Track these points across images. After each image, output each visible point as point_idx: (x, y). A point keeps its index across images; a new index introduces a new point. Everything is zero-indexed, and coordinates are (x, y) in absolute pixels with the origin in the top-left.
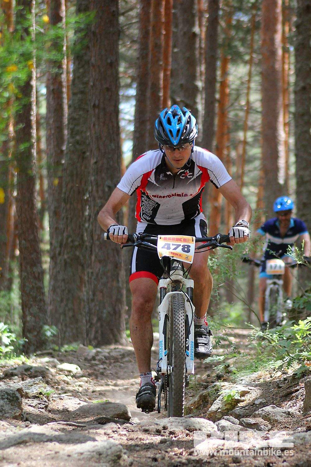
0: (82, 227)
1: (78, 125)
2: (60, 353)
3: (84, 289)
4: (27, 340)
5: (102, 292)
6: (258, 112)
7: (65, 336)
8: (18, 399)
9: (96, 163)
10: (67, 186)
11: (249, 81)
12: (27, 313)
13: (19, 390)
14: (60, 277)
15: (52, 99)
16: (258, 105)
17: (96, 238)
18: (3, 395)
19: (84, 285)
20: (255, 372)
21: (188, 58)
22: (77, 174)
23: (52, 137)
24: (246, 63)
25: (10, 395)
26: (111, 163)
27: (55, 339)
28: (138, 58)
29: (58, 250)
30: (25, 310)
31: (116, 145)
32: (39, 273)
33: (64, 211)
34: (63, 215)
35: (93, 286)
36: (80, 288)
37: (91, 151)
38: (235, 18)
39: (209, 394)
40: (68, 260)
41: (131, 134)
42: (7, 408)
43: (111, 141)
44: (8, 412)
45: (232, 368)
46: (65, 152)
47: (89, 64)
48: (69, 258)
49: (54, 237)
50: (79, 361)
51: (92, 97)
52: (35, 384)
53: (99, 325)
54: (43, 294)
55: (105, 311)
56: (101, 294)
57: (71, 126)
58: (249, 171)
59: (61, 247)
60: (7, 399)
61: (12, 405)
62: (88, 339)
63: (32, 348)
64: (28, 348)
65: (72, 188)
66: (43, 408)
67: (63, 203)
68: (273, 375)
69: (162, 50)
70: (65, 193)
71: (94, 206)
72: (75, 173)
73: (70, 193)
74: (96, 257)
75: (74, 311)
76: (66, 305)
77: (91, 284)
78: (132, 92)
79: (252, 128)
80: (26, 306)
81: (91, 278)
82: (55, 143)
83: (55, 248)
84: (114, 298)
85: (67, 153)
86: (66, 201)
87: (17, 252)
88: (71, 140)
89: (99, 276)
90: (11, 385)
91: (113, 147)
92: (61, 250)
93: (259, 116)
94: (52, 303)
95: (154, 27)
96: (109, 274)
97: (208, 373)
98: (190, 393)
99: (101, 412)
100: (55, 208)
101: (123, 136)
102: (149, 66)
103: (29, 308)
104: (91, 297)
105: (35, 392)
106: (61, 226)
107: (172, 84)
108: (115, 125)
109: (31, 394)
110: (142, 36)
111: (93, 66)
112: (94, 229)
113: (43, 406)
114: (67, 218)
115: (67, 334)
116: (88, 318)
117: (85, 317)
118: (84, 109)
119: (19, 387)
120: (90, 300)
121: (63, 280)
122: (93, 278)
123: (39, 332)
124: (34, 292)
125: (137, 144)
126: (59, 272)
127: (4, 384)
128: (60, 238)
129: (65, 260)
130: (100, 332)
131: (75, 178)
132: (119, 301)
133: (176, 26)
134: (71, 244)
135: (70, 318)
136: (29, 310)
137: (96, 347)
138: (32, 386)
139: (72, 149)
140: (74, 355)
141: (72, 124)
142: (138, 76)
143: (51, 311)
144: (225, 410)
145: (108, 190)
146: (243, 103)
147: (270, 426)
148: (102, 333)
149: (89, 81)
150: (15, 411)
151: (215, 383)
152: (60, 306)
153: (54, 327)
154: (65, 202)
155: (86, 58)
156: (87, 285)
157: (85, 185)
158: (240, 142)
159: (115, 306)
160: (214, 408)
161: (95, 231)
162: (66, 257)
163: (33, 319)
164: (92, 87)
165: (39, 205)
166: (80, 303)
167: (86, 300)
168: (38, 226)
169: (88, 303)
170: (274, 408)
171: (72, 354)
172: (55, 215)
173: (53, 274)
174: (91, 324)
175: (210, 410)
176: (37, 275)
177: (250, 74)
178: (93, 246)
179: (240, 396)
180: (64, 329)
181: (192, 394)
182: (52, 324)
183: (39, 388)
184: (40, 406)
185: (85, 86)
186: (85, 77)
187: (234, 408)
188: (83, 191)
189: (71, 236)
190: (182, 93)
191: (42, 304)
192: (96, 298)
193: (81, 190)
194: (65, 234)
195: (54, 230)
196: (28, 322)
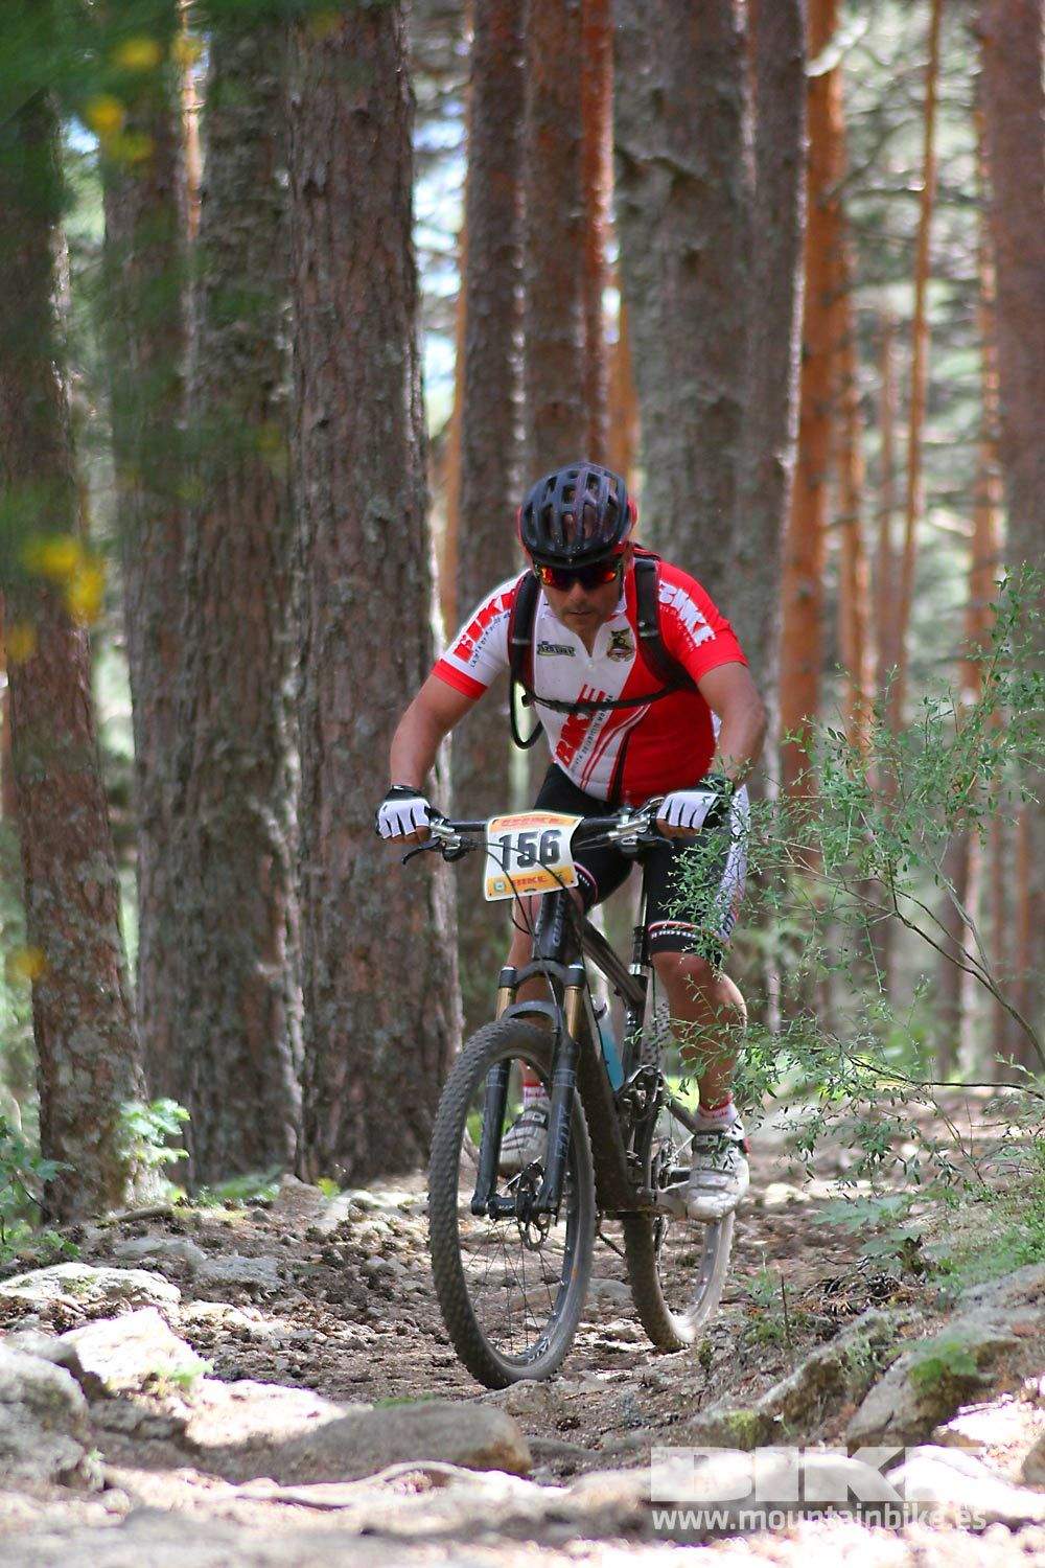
0: (267, 692)
1: (232, 272)
2: (206, 1215)
3: (284, 950)
4: (59, 1166)
5: (364, 955)
6: (964, 200)
7: (211, 1147)
9: (324, 423)
10: (201, 525)
11: (931, 74)
12: (58, 1053)
14: (185, 905)
16: (962, 170)
17: (333, 734)
19: (283, 933)
22: (240, 473)
23: (131, 326)
26: (388, 424)
27: (172, 1156)
30: (48, 1044)
31: (407, 348)
32: (102, 889)
33: (194, 631)
34: (188, 648)
35: (326, 937)
36: (267, 949)
37: (302, 377)
39: (845, 1359)
40: (216, 833)
46: (190, 386)
48: (217, 821)
50: (286, 1242)
51: (300, 153)
53: (356, 1092)
54: (119, 972)
55: (380, 1036)
56: (362, 966)
57: (210, 279)
59: (183, 778)
62: (312, 1152)
63: (85, 1200)
64: (67, 1200)
65: (222, 531)
66: (167, 1439)
67: (187, 599)
70: (195, 557)
71: (323, 604)
72: (232, 470)
73: (214, 554)
74: (336, 813)
75: (245, 1042)
76: (214, 1019)
77: (318, 927)
78: (450, 132)
79: (944, 272)
81: (319, 901)
82: (147, 351)
83: (160, 783)
84: (417, 979)
85: (198, 391)
86: (201, 587)
88: (213, 336)
89: (353, 894)
91: (396, 359)
92: (184, 791)
93: (971, 218)
94: (153, 1010)
96: (391, 884)
100: (155, 616)
102: (527, 18)
103: (67, 1034)
104: (322, 979)
106: (183, 694)
107: (621, 88)
112: (325, 696)
113: (169, 1428)
114: (206, 660)
115: (221, 1137)
116: (309, 1070)
118: (260, 206)
120: (316, 992)
121: (200, 915)
122: (327, 900)
123: (106, 1130)
124: (83, 967)
126: (179, 882)
128: (180, 741)
129: (204, 834)
130: (360, 1120)
131: (232, 492)
132: (436, 989)
134: (226, 766)
135: (231, 1070)
136: (65, 1044)
137: (347, 1184)
140: (264, 1219)
141: (214, 268)
143: (151, 1041)
144: (919, 1420)
145: (379, 536)
146: (906, 160)
148: (372, 1128)
149: (283, 86)
150: (58, 1452)
152: (188, 1024)
153: (170, 1106)
154: (193, 593)
156: (298, 932)
157: (278, 520)
159: (422, 1013)
161: (331, 707)
162: (205, 818)
163: (84, 1077)
164: (298, 109)
166: (269, 1009)
167: (296, 994)
172: (155, 646)
173: (151, 893)
174: (325, 1091)
176: (92, 897)
178: (323, 767)
179: (978, 1365)
180: (208, 1116)
181: (771, 1363)
182: (156, 1096)
183: (148, 1353)
184: (153, 1429)
185: (262, 108)
186: (264, 71)
187: (954, 1415)
188: (269, 545)
189: (223, 734)
190: (660, 132)
191: (117, 1015)
192: (340, 982)
193: (260, 540)
194: (201, 726)
195: (151, 714)
196: (64, 1090)
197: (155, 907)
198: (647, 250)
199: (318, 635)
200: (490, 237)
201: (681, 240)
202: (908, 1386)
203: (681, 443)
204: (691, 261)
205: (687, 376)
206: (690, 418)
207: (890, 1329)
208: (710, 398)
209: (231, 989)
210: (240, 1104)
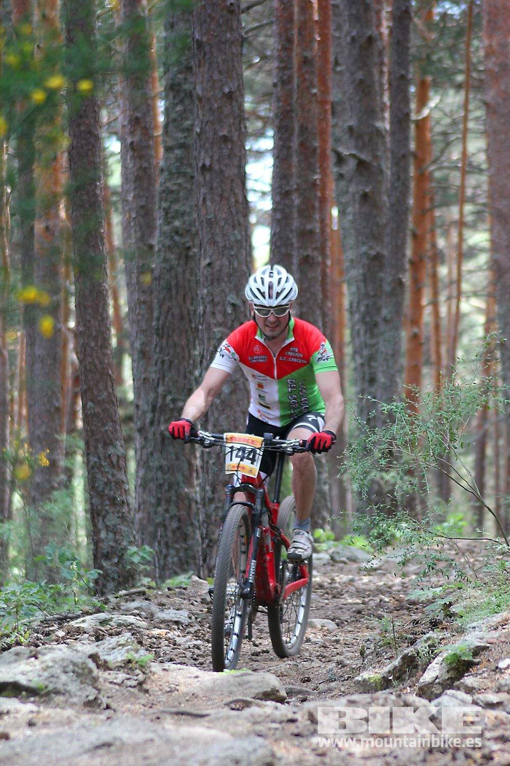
0: (188, 375)
1: (176, 201)
2: (160, 593)
3: (196, 482)
4: (101, 572)
6: (481, 171)
7: (165, 564)
8: (91, 671)
9: (209, 264)
10: (160, 307)
11: (465, 119)
12: (100, 525)
13: (94, 657)
14: (154, 464)
15: (131, 160)
16: (481, 158)
18: (65, 667)
19: (195, 475)
20: (496, 613)
21: (361, 81)
22: (177, 285)
23: (132, 224)
24: (459, 87)
25: (78, 665)
26: (236, 264)
27: (148, 568)
28: (275, 85)
29: (149, 416)
30: (96, 521)
31: (244, 233)
32: (119, 458)
33: (158, 350)
34: (155, 357)
35: (210, 477)
36: (188, 482)
37: (201, 246)
38: (437, 10)
39: (418, 653)
41: (266, 216)
42: (73, 687)
43: (234, 227)
44: (76, 696)
45: (457, 608)
46: (156, 249)
47: (191, 96)
49: (142, 395)
50: (192, 604)
51: (199, 153)
52: (119, 645)
54: (127, 492)
57: (164, 205)
58: (470, 272)
59: (154, 411)
60: (74, 672)
61: (82, 683)
62: (205, 566)
63: (111, 585)
64: (104, 586)
65: (169, 309)
66: (134, 687)
67: (155, 337)
69: (317, 68)
70: (158, 319)
71: (209, 339)
72: (173, 283)
73: (166, 318)
75: (179, 520)
76: (167, 511)
77: (207, 472)
78: (267, 143)
79: (472, 200)
80: (98, 515)
81: (208, 462)
82: (139, 234)
83: (144, 413)
85: (159, 251)
86: (161, 331)
87: (80, 424)
88: (166, 228)
90: (79, 649)
91: (239, 237)
92: (154, 416)
93: (484, 178)
94: (142, 507)
95: (300, 29)
98: (386, 653)
99: (234, 689)
100: (143, 344)
101: (253, 219)
102: (295, 96)
103: (104, 517)
104: (209, 494)
105: (120, 659)
106: (154, 376)
107: (335, 126)
108: (241, 199)
109: (113, 664)
110: (280, 47)
111: (200, 100)
113: (134, 683)
114: (163, 362)
115: (170, 559)
116: (205, 532)
117: (200, 529)
118: (185, 175)
119: (93, 652)
120: (207, 501)
121: (161, 468)
123: (121, 557)
124: (111, 490)
125: (278, 231)
126: (152, 454)
127: (66, 647)
128: (152, 395)
129: (162, 433)
131: (174, 292)
133: (339, 28)
134: (171, 406)
135: (174, 532)
136: (103, 522)
138: (114, 649)
139: (168, 242)
140: (184, 594)
141: (166, 200)
142: (276, 115)
143: (141, 520)
144: (448, 678)
145: (233, 311)
146: (455, 155)
149: (192, 125)
150: (87, 693)
151: (428, 635)
152: (156, 513)
153: (147, 548)
154: (158, 335)
155: (186, 87)
156: (201, 475)
157: (192, 304)
158: (453, 223)
160: (428, 676)
163: (111, 535)
164: (199, 135)
165: (114, 342)
166: (190, 507)
167: (199, 500)
168: (114, 376)
169: (204, 505)
171: (180, 593)
172: (142, 357)
173: (141, 459)
174: (210, 541)
175: (421, 680)
176: (114, 460)
177: (465, 106)
179: (473, 656)
180: (164, 551)
182: (142, 544)
183: (128, 651)
184: (129, 683)
185: (186, 134)
186: (187, 119)
187: (462, 676)
188: (189, 314)
189: (170, 392)
190: (352, 143)
191: (125, 509)
192: (216, 496)
193: (185, 312)
194: (161, 389)
195: (141, 383)
196: (103, 541)
197: (143, 463)
198: (347, 192)
199: (207, 351)
200: (280, 187)
201: (361, 188)
202: (444, 664)
203: (361, 271)
204: (365, 197)
205: (364, 244)
206: (365, 261)
207: (437, 641)
208: (373, 253)
209: (174, 498)
210: (177, 546)
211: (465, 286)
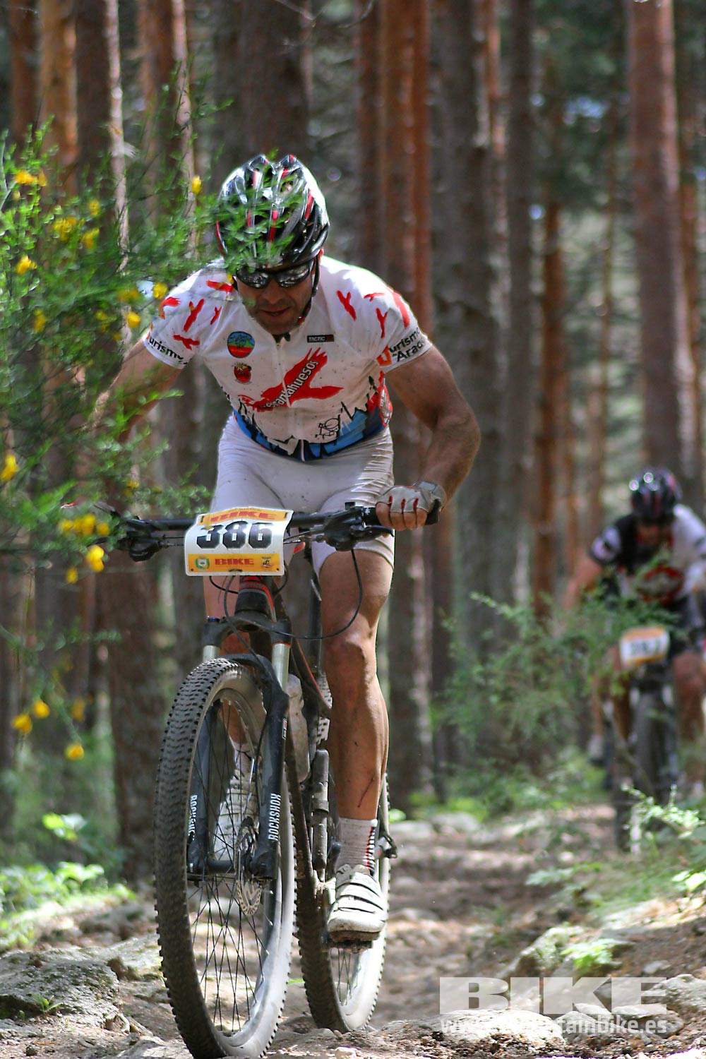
4: (131, 852)
8: (109, 982)
12: (129, 789)
13: (114, 964)
16: (629, 304)
18: (76, 976)
20: (643, 901)
24: (601, 210)
25: (92, 974)
28: (358, 209)
29: (193, 646)
30: (125, 783)
32: (153, 700)
38: (572, 111)
39: (540, 955)
42: (86, 1003)
44: (90, 1014)
45: (592, 896)
46: (202, 426)
49: (185, 618)
52: (148, 947)
58: (616, 455)
60: (87, 983)
61: (97, 998)
64: (135, 869)
68: (682, 907)
69: (410, 188)
79: (620, 356)
80: (126, 775)
82: (180, 408)
83: (186, 642)
87: (104, 654)
90: (96, 952)
93: (634, 330)
95: (388, 139)
97: (539, 908)
102: (383, 226)
103: (134, 778)
105: (149, 966)
107: (436, 265)
109: (140, 973)
110: (364, 162)
119: (113, 956)
124: (143, 742)
127: (80, 951)
133: (439, 133)
136: (133, 784)
138: (141, 952)
147: (680, 1022)
150: (105, 1011)
151: (553, 931)
158: (594, 389)
163: (143, 802)
168: (147, 594)
170: (688, 980)
176: (148, 703)
177: (609, 235)
179: (612, 958)
181: (504, 956)
190: (459, 284)
196: (133, 809)
201: (471, 344)
204: (476, 355)
207: (566, 938)
211: (611, 470)
